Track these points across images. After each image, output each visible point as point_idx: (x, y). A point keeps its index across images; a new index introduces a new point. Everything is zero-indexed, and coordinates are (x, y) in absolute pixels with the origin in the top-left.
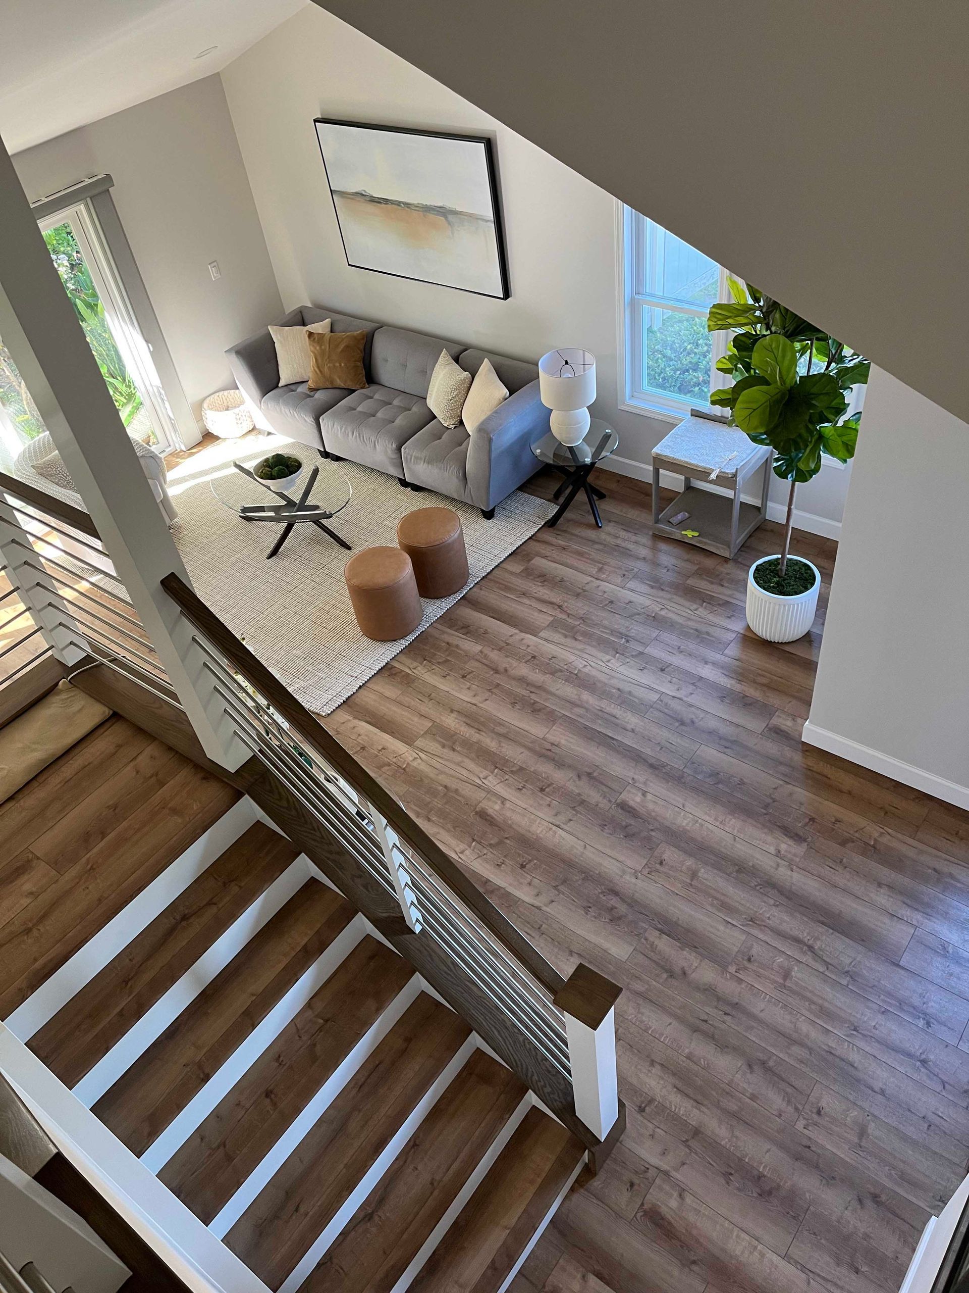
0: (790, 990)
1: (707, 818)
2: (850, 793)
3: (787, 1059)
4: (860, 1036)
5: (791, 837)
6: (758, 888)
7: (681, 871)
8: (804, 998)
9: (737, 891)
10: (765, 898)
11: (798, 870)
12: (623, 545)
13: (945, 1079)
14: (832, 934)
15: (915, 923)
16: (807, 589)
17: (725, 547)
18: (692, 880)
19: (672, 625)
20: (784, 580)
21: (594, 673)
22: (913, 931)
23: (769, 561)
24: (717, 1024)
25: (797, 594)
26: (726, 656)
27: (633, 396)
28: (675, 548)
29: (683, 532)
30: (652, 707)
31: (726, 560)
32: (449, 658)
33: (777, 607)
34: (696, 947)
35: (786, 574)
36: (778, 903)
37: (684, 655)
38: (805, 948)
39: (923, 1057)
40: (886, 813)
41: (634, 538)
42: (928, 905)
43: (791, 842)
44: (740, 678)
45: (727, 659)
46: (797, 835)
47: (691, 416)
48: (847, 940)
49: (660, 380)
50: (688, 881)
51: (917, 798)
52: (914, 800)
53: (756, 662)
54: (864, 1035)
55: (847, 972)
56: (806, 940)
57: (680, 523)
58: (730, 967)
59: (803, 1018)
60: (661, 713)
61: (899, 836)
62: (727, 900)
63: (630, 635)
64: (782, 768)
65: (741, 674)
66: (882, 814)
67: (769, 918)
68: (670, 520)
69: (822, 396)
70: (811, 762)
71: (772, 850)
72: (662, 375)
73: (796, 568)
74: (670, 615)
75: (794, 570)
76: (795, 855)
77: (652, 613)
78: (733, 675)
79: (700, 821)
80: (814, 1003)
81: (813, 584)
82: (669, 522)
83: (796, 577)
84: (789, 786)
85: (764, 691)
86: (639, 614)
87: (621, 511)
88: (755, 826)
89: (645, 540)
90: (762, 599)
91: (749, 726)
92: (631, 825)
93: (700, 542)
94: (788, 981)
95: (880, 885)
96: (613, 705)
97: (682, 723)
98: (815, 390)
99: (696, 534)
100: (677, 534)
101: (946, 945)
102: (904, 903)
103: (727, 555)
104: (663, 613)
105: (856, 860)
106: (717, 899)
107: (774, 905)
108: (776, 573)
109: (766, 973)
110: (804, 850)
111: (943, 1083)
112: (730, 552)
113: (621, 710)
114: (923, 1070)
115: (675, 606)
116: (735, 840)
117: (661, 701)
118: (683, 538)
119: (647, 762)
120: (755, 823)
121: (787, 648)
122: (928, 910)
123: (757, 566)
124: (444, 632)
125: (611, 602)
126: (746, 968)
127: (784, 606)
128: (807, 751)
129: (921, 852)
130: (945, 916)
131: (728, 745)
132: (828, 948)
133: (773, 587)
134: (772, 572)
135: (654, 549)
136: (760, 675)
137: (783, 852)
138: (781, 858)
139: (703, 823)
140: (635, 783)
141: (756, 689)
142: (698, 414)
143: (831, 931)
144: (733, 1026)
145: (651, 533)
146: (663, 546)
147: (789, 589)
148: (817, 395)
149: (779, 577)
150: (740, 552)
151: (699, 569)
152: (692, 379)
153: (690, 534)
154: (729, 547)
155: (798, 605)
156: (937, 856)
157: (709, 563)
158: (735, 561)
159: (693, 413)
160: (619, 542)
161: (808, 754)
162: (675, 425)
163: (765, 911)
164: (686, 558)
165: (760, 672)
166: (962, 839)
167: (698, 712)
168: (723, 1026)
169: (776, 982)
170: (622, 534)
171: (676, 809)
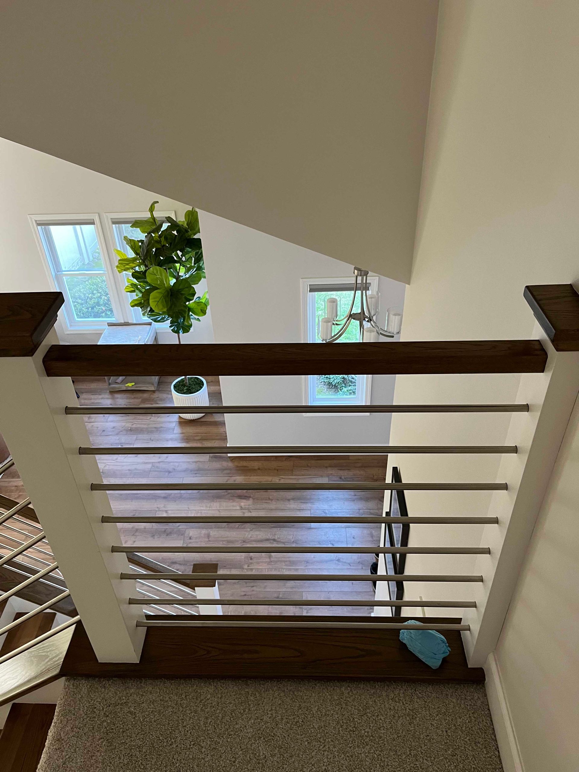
0: (274, 561)
1: (202, 508)
2: (259, 469)
3: (287, 590)
4: (310, 564)
5: (243, 499)
6: (240, 527)
7: (202, 537)
8: (281, 561)
9: (231, 533)
10: (245, 530)
11: (253, 511)
12: (96, 402)
13: (349, 562)
14: (280, 529)
15: (309, 508)
16: (202, 388)
17: (150, 385)
18: (208, 539)
19: (142, 430)
20: (190, 387)
21: (111, 467)
22: (310, 512)
23: (178, 381)
24: (250, 593)
25: (198, 391)
26: (175, 434)
27: (71, 326)
28: (125, 394)
29: (126, 385)
30: (150, 471)
31: (154, 392)
32: (20, 494)
33: (192, 401)
34: (225, 566)
35: (189, 384)
36: (251, 529)
37: (155, 441)
38: (272, 541)
39: (337, 558)
40: (278, 470)
41: (100, 397)
42: (310, 499)
43: (244, 501)
44: (187, 441)
45: (177, 435)
46: (246, 496)
47: (108, 326)
48: (285, 529)
49: (82, 315)
50: (207, 540)
51: (286, 459)
52: (285, 460)
53: (191, 431)
54: (312, 563)
55: (293, 542)
56: (271, 538)
57: (122, 381)
58: (244, 566)
59: (285, 570)
60: (157, 472)
61: (286, 477)
62: (229, 539)
63: (122, 442)
64: (225, 472)
65: (187, 439)
66: (276, 471)
67: (251, 537)
68: (117, 381)
69: (185, 289)
70: (236, 464)
71: (238, 508)
72: (82, 312)
73: (192, 380)
74: (138, 426)
75: (192, 381)
76: (249, 505)
77: (128, 428)
78: (184, 441)
79: (199, 511)
80: (286, 561)
81: (203, 385)
82: (116, 383)
83: (194, 384)
84: (232, 478)
85: (201, 442)
86: (122, 431)
87: (86, 386)
88: (225, 501)
89: (107, 396)
90: (183, 400)
91: (201, 460)
92: (167, 529)
93: (137, 387)
94: (271, 558)
95: (289, 500)
96: (130, 478)
97: (169, 472)
98: (181, 287)
99: (133, 384)
100: (123, 387)
101: (325, 511)
102: (301, 503)
103: (153, 389)
104: (134, 426)
105: (275, 495)
106: (224, 541)
107: (250, 530)
108: (184, 385)
109: (261, 560)
110: (252, 501)
111: (349, 564)
112: (155, 387)
113: (135, 479)
114: (339, 563)
115: (139, 421)
116: (220, 512)
117: (154, 466)
118: (127, 388)
119: (161, 497)
120: (224, 500)
121: (202, 420)
122: (312, 501)
123: (174, 385)
124: (10, 482)
125: (104, 431)
126: (251, 563)
127: (195, 399)
128: (233, 460)
129: (298, 479)
130: (319, 500)
131: (196, 472)
132: (281, 536)
133: (186, 392)
134: (182, 385)
135: (113, 398)
136: (196, 436)
137: (243, 507)
138: (244, 509)
139: (201, 511)
140: (159, 509)
141: (196, 442)
142: (112, 324)
143: (279, 529)
144: (258, 590)
145: (108, 391)
146: (117, 396)
147: (194, 390)
148: (182, 289)
149: (187, 386)
150: (159, 386)
151: (142, 400)
152: (99, 311)
153: (130, 385)
154: (153, 384)
155: (201, 396)
156: (305, 478)
157: (145, 395)
158: (158, 390)
159: (109, 325)
160: (92, 401)
161: (233, 461)
162: (101, 334)
163: (248, 535)
164: (133, 397)
165: (195, 435)
166: (311, 467)
167: (175, 464)
168: (254, 593)
169: (266, 562)
170: (93, 397)
171: (186, 511)
